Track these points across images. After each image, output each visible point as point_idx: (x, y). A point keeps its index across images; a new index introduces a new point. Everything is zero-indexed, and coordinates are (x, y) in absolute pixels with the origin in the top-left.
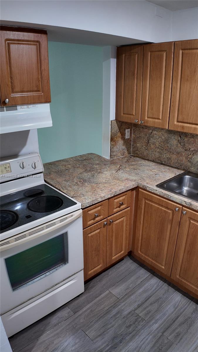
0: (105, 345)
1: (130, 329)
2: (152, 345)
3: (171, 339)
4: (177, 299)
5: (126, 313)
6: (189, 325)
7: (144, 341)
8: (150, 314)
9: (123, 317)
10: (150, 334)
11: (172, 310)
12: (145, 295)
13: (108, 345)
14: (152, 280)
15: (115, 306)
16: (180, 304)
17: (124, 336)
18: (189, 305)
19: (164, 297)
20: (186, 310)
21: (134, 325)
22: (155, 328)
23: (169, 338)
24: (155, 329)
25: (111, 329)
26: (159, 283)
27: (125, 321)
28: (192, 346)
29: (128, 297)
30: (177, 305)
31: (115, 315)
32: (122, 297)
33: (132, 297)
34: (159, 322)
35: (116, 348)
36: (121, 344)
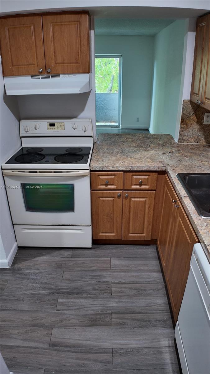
0: (65, 288)
1: (94, 292)
2: (94, 313)
3: (114, 322)
4: (157, 301)
5: (105, 280)
6: (143, 326)
7: (92, 306)
8: (121, 294)
9: (99, 280)
10: (103, 306)
11: (142, 305)
12: (133, 279)
13: (67, 289)
14: (155, 274)
15: (103, 270)
16: (155, 306)
17: (84, 292)
18: (162, 313)
19: (149, 291)
20: (154, 314)
21: (99, 291)
22: (112, 305)
23: (112, 319)
24: (110, 305)
25: (81, 282)
26: (159, 279)
27: (97, 284)
28: (122, 340)
29: (119, 272)
30: (151, 305)
31: (94, 276)
32: (115, 268)
33: (122, 274)
34: (121, 304)
35: (70, 295)
36: (76, 295)
